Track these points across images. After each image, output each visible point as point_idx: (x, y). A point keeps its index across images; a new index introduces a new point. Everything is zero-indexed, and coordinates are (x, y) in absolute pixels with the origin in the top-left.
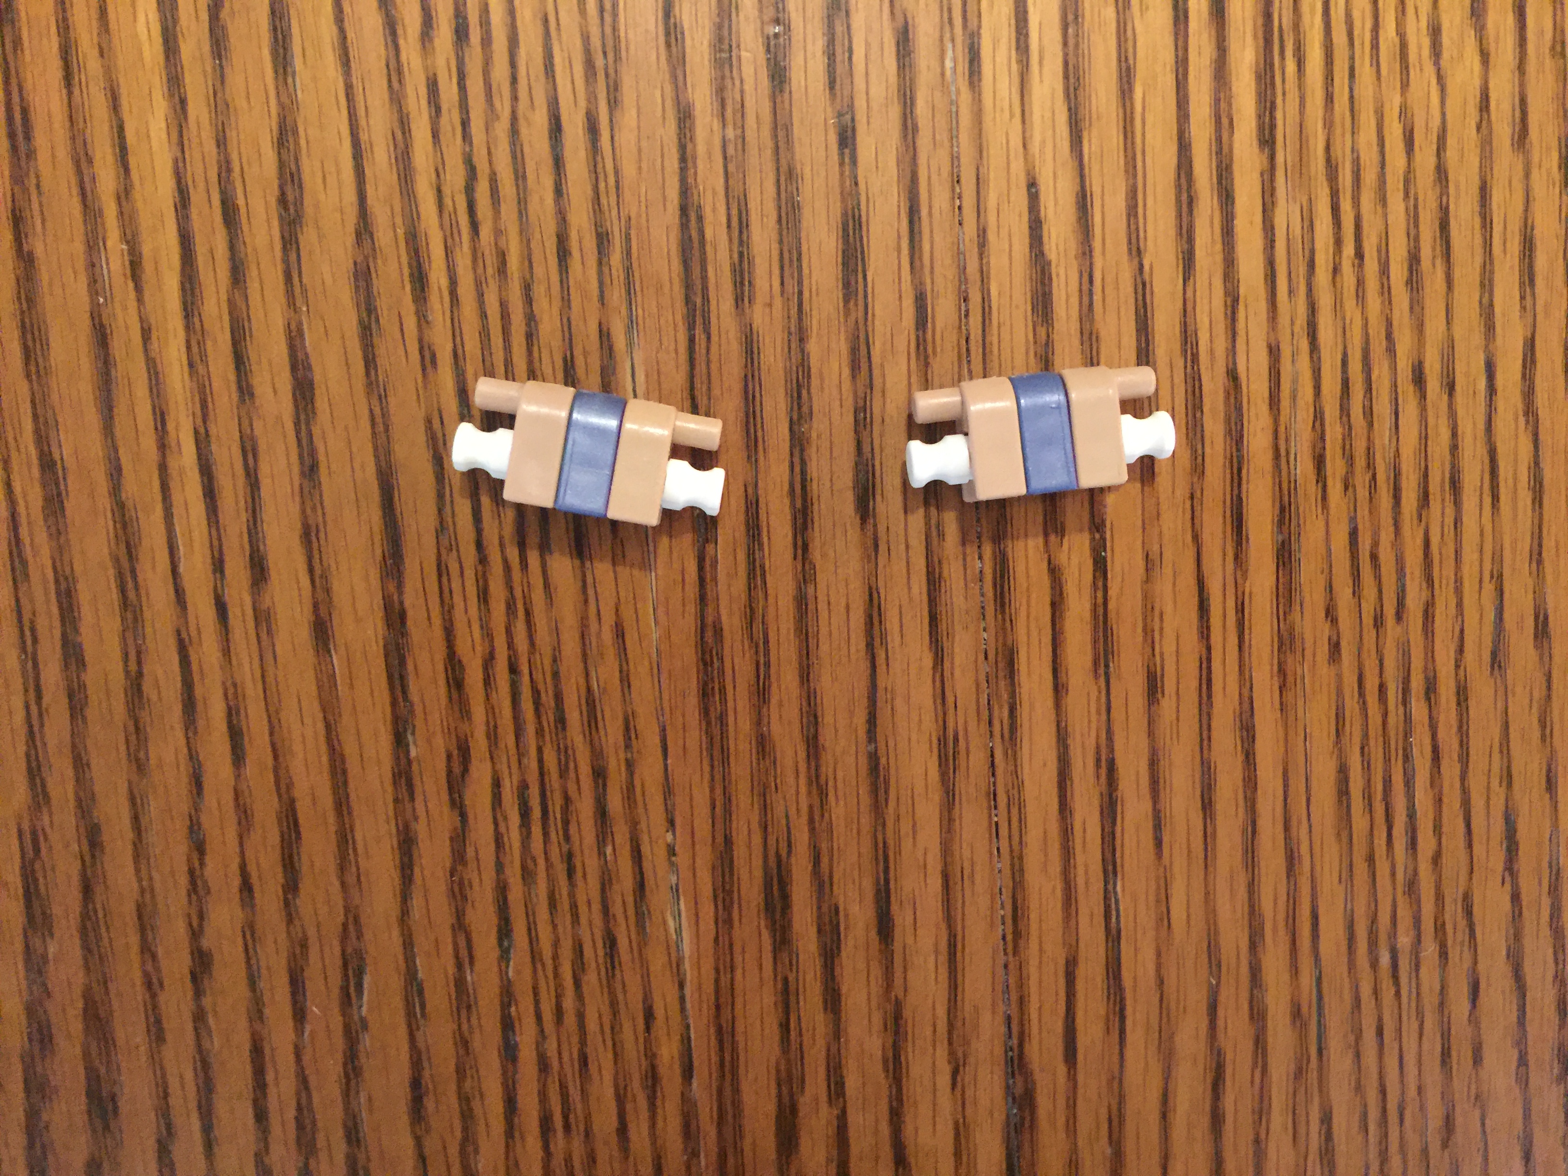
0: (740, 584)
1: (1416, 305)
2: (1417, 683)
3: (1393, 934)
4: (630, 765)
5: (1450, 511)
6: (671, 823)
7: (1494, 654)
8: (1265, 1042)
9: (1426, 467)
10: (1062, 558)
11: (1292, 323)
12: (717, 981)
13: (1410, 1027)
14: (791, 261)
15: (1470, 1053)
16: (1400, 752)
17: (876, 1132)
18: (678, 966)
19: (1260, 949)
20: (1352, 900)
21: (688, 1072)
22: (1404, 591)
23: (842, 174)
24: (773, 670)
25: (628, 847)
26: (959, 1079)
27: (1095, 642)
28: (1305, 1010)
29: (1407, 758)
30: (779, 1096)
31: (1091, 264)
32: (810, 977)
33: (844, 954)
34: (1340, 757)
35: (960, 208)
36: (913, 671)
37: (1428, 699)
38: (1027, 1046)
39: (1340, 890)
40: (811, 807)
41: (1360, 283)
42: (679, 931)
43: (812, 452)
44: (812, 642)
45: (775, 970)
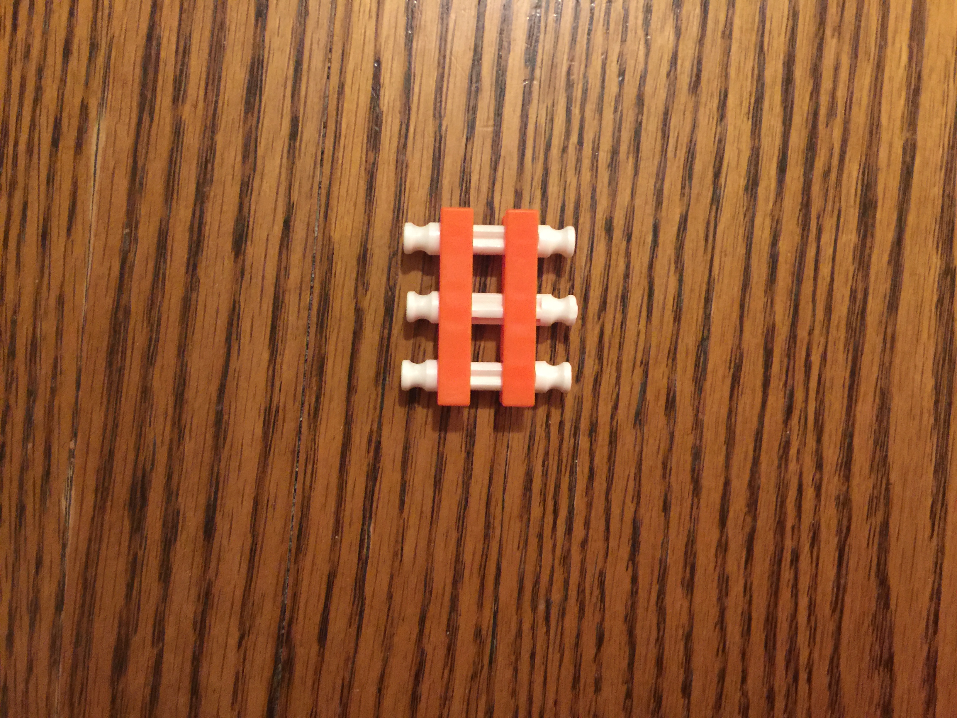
0: (147, 283)
1: (613, 182)
2: (584, 424)
3: (549, 590)
4: (53, 391)
5: (619, 316)
6: (75, 435)
7: (638, 414)
8: (455, 650)
9: (607, 285)
10: (365, 304)
11: (532, 179)
12: (89, 548)
13: (554, 656)
14: (213, 81)
15: (593, 681)
16: (568, 469)
17: (182, 670)
18: (64, 533)
19: (459, 585)
20: (525, 562)
21: (59, 607)
22: (583, 363)
23: (255, 33)
24: (161, 343)
25: (43, 446)
26: (244, 642)
27: (378, 363)
28: (484, 632)
29: (572, 472)
30: (119, 633)
31: (409, 119)
32: (153, 554)
33: (178, 543)
34: (528, 465)
35: (329, 68)
36: (255, 360)
37: (590, 435)
38: (294, 627)
39: (518, 554)
40: (171, 441)
41: (579, 160)
42: (68, 508)
43: (209, 206)
44: (190, 330)
45: (129, 546)
